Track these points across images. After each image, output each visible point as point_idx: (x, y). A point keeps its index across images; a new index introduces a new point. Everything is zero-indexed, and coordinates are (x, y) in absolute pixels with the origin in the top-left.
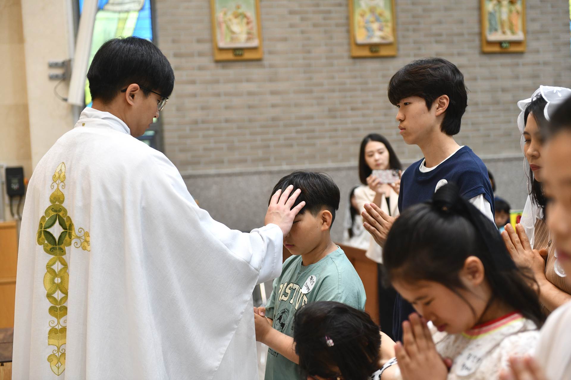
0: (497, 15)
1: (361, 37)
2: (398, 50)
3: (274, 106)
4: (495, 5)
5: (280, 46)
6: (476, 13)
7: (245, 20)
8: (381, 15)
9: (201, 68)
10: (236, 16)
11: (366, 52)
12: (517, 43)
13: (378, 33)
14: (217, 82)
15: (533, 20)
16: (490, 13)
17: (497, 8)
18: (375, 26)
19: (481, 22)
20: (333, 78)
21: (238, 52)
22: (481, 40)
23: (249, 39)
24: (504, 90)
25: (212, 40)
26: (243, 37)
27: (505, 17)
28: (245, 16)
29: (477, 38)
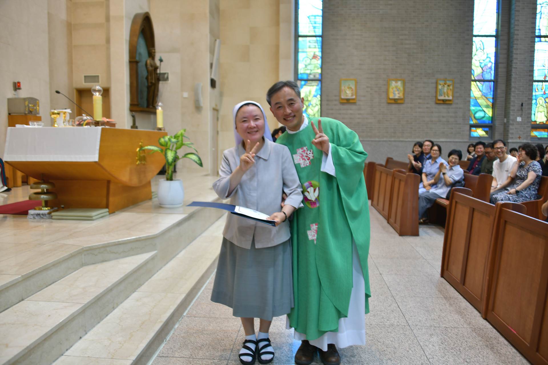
0: (443, 90)
1: (391, 96)
2: (405, 101)
3: (359, 118)
4: (442, 87)
5: (363, 99)
6: (435, 89)
8: (399, 89)
9: (335, 105)
10: (348, 88)
11: (393, 102)
12: (450, 100)
13: (398, 95)
14: (340, 110)
15: (456, 92)
16: (440, 89)
18: (397, 92)
19: (436, 92)
20: (380, 110)
21: (348, 100)
22: (436, 99)
23: (352, 95)
24: (443, 117)
25: (340, 96)
26: (350, 95)
27: (445, 91)
28: (351, 88)
29: (434, 98)
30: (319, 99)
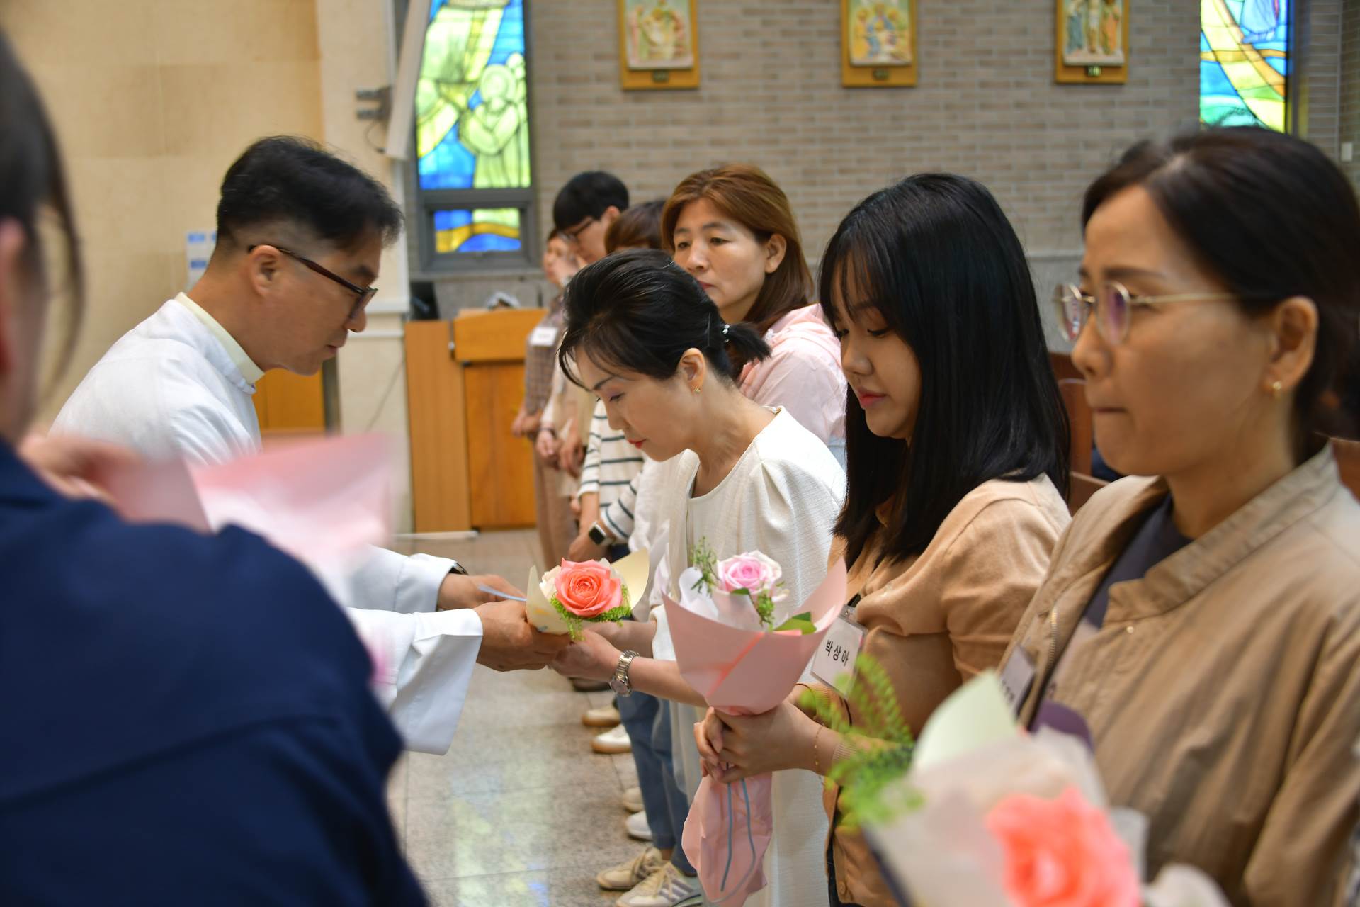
0: (1083, 21)
1: (859, 54)
2: (918, 75)
4: (1079, 5)
5: (727, 67)
6: (1048, 17)
7: (672, 24)
8: (893, 17)
9: (600, 101)
10: (659, 16)
11: (867, 79)
12: (1115, 68)
13: (888, 48)
14: (626, 123)
15: (1141, 31)
16: (1071, 18)
17: (1082, 10)
18: (883, 36)
19: (1055, 32)
20: (812, 119)
21: (659, 76)
22: (1055, 62)
23: (678, 54)
24: (1089, 145)
25: (620, 55)
26: (669, 51)
27: (1094, 24)
28: (672, 17)
29: (1048, 59)
30: (521, 72)
